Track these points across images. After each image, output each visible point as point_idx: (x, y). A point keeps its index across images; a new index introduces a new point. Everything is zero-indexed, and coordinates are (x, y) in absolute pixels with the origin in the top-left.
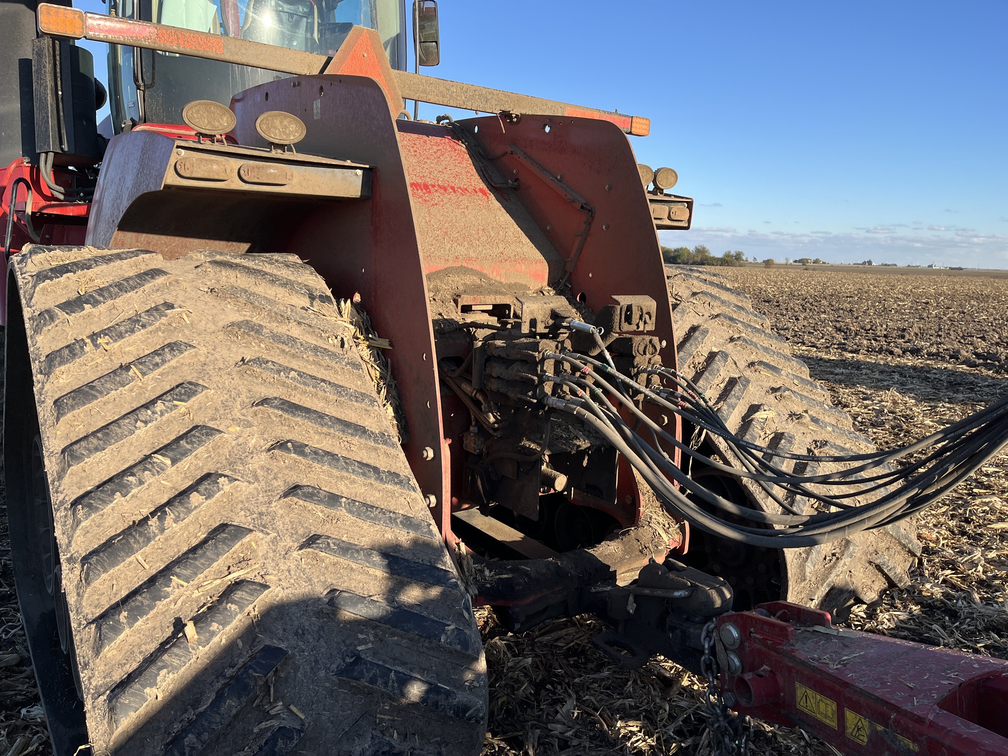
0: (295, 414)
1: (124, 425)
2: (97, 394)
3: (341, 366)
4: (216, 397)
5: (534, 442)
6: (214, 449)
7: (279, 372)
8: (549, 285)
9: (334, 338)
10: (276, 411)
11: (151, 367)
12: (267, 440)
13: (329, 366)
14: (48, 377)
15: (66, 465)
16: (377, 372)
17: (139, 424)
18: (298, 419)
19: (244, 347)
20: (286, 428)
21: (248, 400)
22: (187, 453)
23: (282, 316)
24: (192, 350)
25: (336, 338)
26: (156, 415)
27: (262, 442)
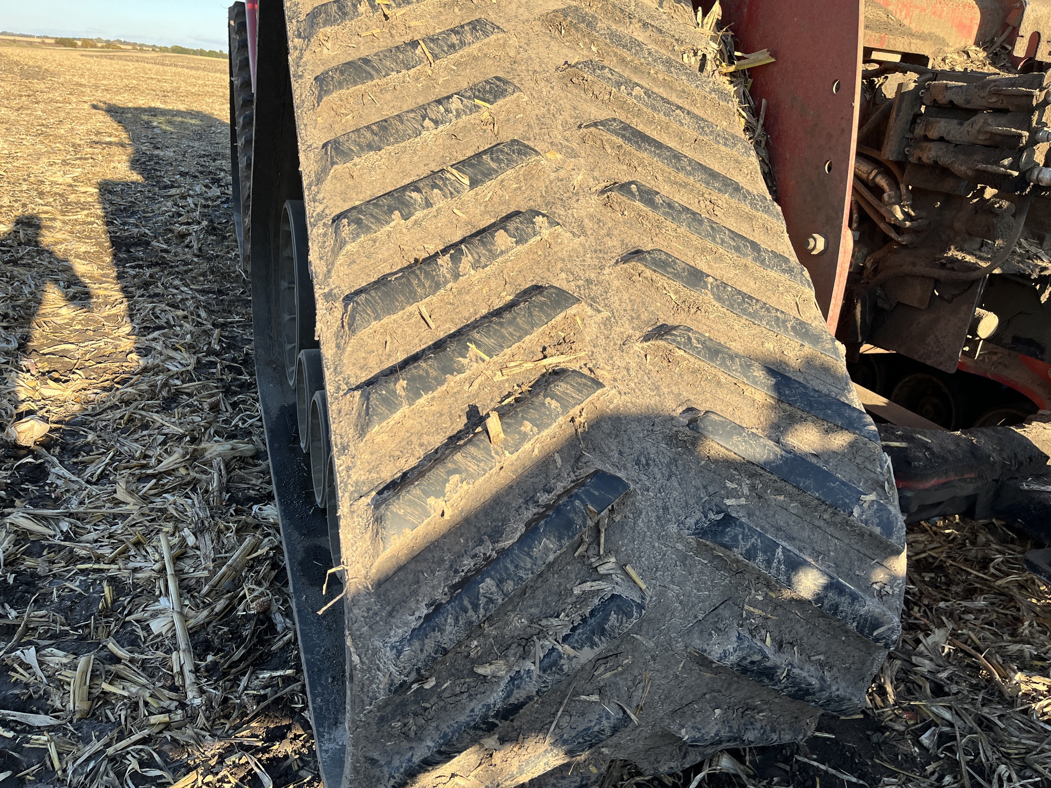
0: (640, 147)
1: (408, 120)
2: (373, 73)
3: (703, 94)
4: (529, 108)
5: (970, 253)
6: (525, 179)
7: (618, 84)
9: (691, 55)
10: (614, 138)
11: (446, 49)
12: (598, 180)
14: (309, 40)
15: (329, 163)
16: (743, 119)
17: (427, 122)
18: (645, 155)
19: (569, 47)
20: (625, 167)
21: (572, 121)
22: (491, 174)
23: (622, 11)
24: (501, 35)
25: (695, 55)
26: (450, 115)
27: (591, 182)
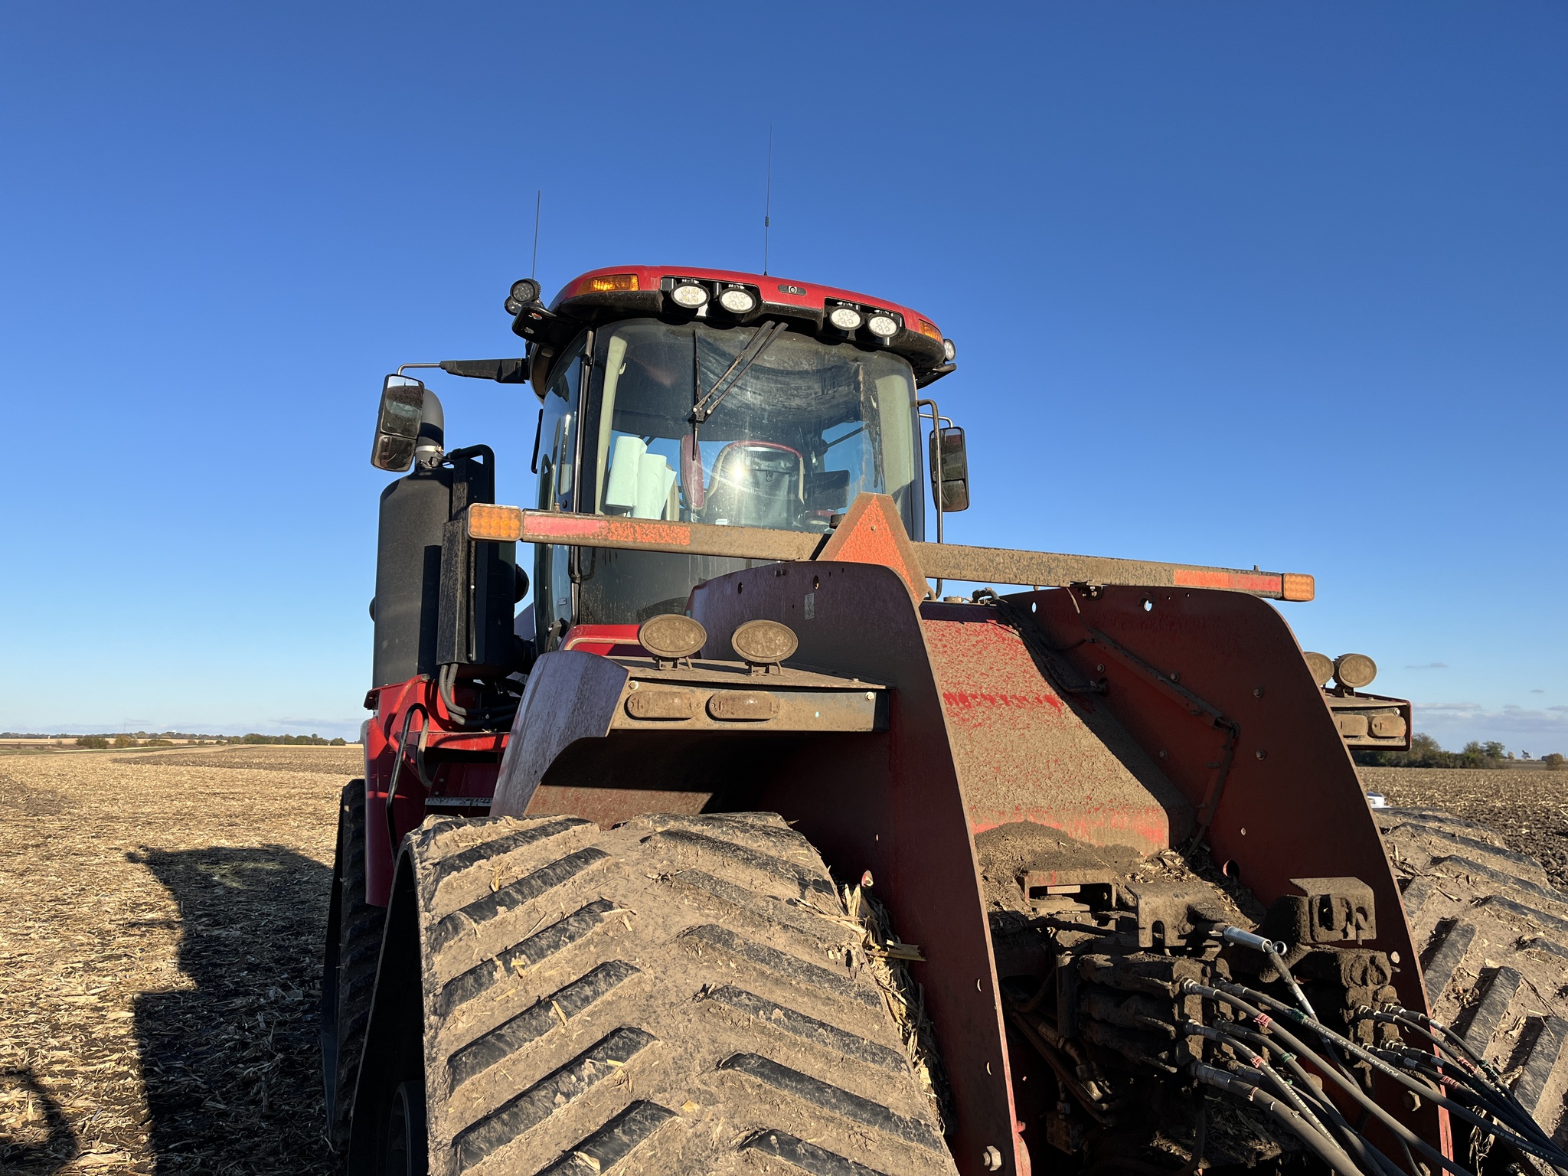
0: (780, 1084)
1: (539, 1100)
2: (507, 1048)
3: (848, 999)
4: (665, 1052)
5: (1176, 1142)
6: (660, 1143)
7: (756, 1010)
8: (1171, 847)
9: (836, 950)
10: (753, 1078)
11: (579, 1003)
12: (739, 1129)
13: (829, 999)
14: (445, 1019)
15: (458, 1168)
16: (902, 1005)
17: (559, 1098)
18: (786, 1092)
19: (707, 967)
20: (767, 1107)
21: (711, 1057)
22: (623, 1151)
23: (761, 916)
24: (636, 975)
25: (840, 950)
26: (583, 1083)
27: (732, 1132)
